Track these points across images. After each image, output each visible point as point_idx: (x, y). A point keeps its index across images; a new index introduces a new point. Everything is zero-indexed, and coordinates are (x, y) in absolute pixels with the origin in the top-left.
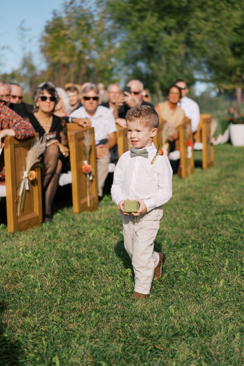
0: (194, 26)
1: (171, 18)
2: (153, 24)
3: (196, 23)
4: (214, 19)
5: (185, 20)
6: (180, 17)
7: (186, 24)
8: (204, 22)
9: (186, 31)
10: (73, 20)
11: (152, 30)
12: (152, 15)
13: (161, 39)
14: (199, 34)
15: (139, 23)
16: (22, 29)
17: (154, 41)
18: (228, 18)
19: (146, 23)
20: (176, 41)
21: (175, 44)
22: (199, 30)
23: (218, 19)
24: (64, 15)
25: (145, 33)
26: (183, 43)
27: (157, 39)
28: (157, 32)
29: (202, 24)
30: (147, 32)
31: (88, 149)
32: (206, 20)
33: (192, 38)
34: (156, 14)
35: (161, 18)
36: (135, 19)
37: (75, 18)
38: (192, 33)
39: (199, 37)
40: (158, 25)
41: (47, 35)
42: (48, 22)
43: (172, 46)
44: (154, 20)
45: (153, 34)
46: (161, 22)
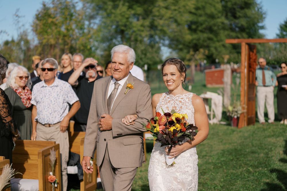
0: (157, 14)
1: (139, 7)
2: (124, 12)
3: (158, 11)
4: (173, 8)
5: (150, 8)
6: (146, 6)
7: (151, 12)
8: (165, 10)
9: (150, 17)
10: (59, 10)
11: (123, 16)
12: (123, 5)
13: (131, 23)
14: (161, 19)
15: (113, 11)
16: (17, 16)
17: (125, 26)
18: (184, 6)
19: (118, 11)
20: (142, 26)
21: (142, 28)
22: (161, 17)
23: (176, 8)
24: (51, 6)
25: (117, 19)
26: (148, 26)
27: (128, 23)
28: (128, 18)
29: (163, 11)
30: (119, 18)
31: (53, 163)
32: (167, 8)
33: (156, 23)
34: (127, 4)
35: (130, 7)
36: (110, 7)
37: (60, 8)
38: (155, 18)
39: (161, 22)
40: (128, 13)
41: (38, 22)
42: (38, 10)
43: (139, 30)
44: (125, 9)
45: (124, 20)
46: (130, 10)
